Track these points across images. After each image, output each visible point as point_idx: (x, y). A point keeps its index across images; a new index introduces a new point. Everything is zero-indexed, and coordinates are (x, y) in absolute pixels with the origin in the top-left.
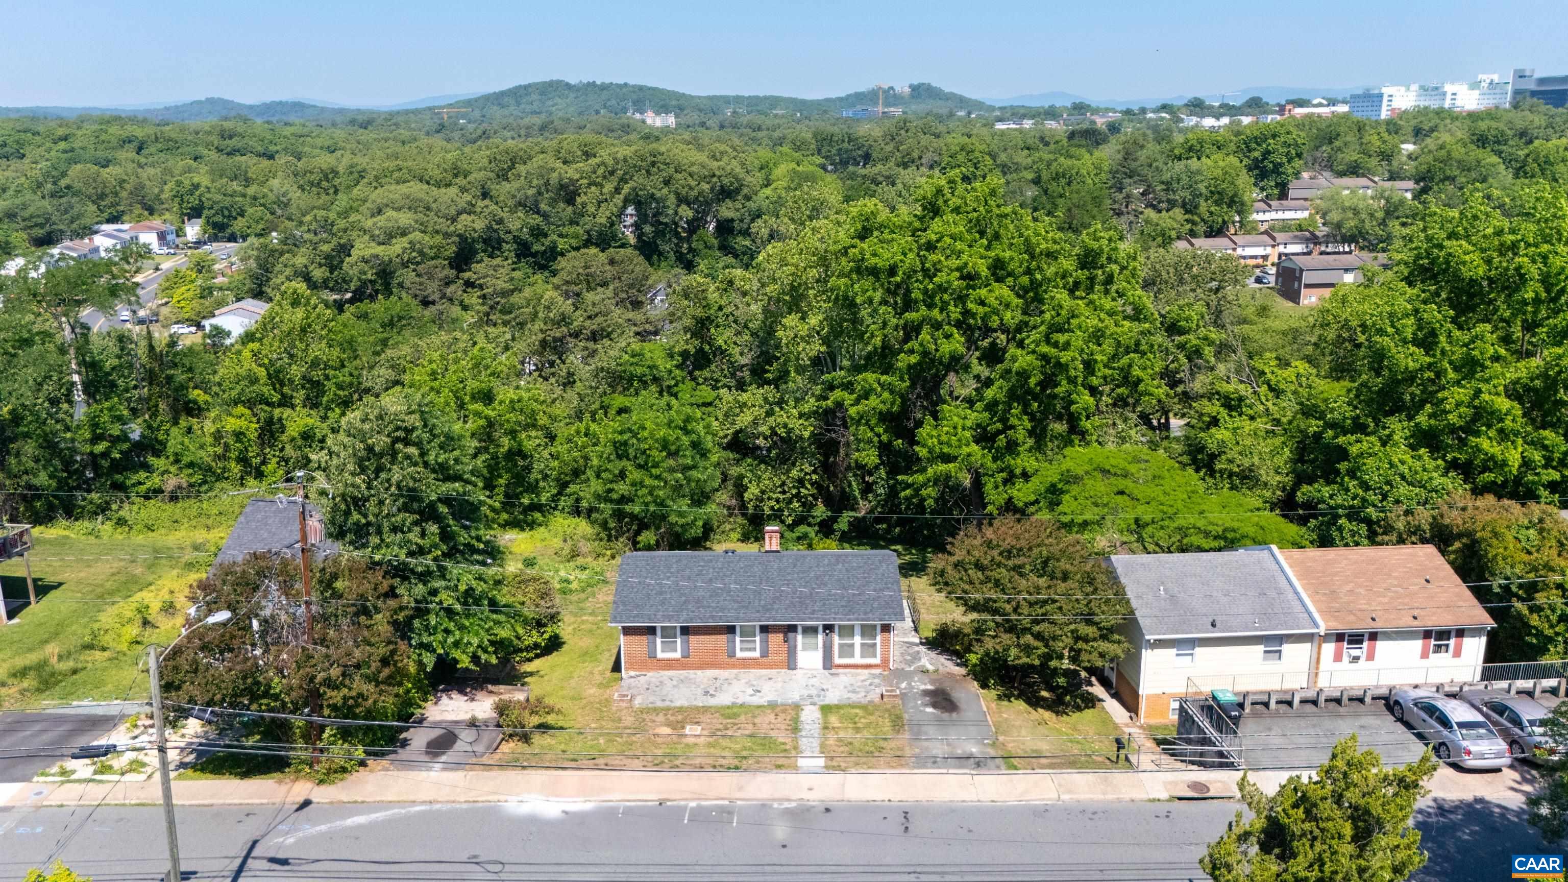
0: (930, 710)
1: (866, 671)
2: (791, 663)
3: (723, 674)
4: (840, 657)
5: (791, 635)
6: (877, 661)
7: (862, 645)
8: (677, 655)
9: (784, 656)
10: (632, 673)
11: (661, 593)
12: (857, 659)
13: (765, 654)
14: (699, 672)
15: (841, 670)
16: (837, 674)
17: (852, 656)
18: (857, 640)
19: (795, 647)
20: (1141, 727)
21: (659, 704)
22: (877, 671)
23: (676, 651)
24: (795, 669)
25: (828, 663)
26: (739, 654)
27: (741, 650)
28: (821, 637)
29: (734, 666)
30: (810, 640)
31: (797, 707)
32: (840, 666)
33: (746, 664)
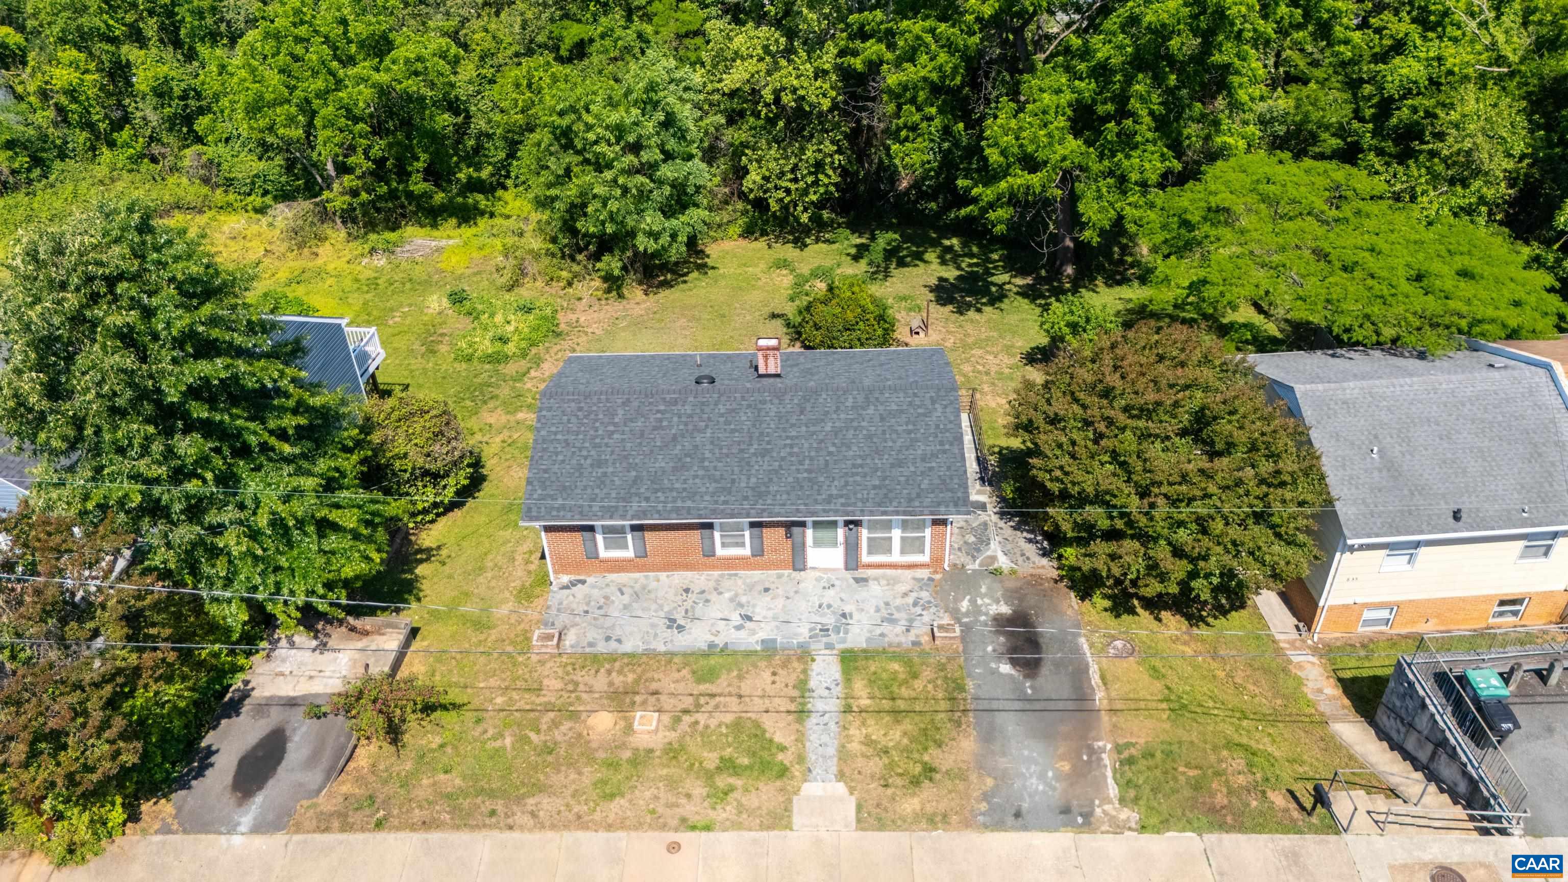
0: (1006, 668)
1: (908, 573)
2: (798, 562)
3: (700, 579)
4: (870, 552)
5: (796, 530)
6: (925, 558)
7: (903, 539)
8: (630, 553)
9: (787, 555)
10: (565, 579)
11: (599, 463)
12: (896, 557)
13: (758, 551)
14: (663, 575)
15: (870, 572)
16: (865, 580)
17: (889, 551)
18: (896, 534)
19: (804, 544)
20: (1315, 650)
21: (602, 647)
22: (924, 574)
23: (626, 547)
24: (804, 569)
25: (852, 561)
26: (720, 551)
27: (724, 545)
28: (841, 532)
29: (713, 567)
30: (825, 534)
31: (804, 655)
32: (869, 566)
33: (731, 564)
